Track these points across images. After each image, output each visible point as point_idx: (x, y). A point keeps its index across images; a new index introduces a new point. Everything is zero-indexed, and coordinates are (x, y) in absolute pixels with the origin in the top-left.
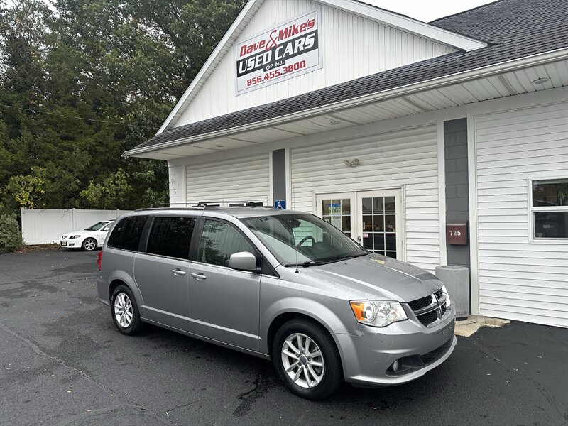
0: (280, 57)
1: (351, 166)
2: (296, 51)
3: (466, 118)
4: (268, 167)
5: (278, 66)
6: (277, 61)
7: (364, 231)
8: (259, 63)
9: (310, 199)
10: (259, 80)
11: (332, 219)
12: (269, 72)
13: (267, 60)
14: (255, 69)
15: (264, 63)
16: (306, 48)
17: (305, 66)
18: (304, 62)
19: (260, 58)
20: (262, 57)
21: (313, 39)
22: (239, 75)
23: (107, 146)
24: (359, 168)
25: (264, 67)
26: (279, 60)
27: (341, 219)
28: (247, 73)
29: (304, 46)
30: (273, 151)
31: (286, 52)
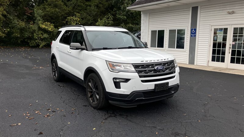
1: (230, 14)
4: (189, 14)
7: (233, 41)
11: (218, 36)
23: (103, 4)
24: (234, 15)
27: (222, 37)
30: (192, 7)
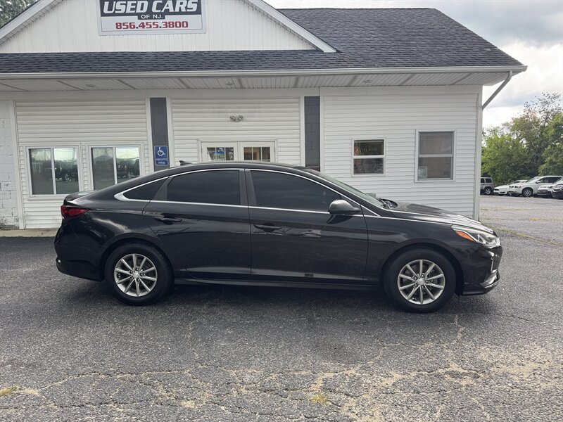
0: (160, 11)
2: (177, 10)
3: (319, 97)
4: (145, 113)
5: (155, 18)
6: (155, 14)
8: (132, 9)
9: (195, 146)
10: (131, 26)
12: (145, 21)
13: (142, 9)
14: (125, 14)
15: (138, 11)
16: (188, 10)
17: (187, 26)
18: (187, 23)
19: (132, 4)
20: (136, 5)
21: (196, 5)
22: (103, 14)
25: (139, 16)
26: (158, 14)
28: (114, 14)
29: (186, 8)
30: (151, 99)
31: (165, 7)
